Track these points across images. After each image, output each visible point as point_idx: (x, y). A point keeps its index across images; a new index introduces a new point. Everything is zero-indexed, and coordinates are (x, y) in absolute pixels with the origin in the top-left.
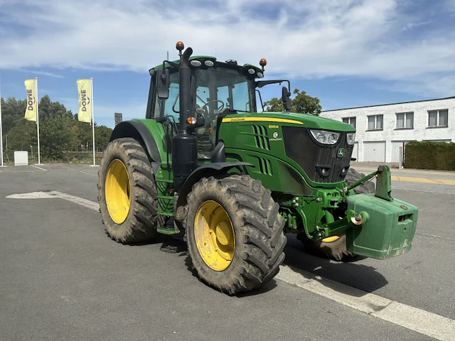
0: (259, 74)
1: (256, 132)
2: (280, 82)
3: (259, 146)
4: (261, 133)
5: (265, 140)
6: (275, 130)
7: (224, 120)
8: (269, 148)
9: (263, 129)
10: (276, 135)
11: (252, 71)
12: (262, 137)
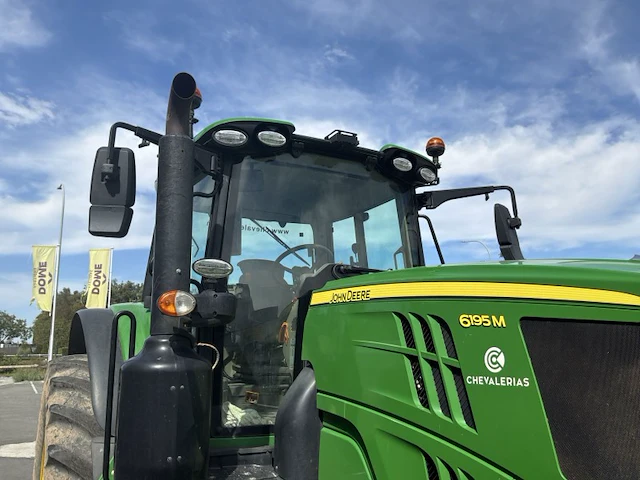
0: (423, 172)
1: (411, 342)
2: (486, 191)
3: (425, 403)
4: (431, 347)
5: (448, 377)
6: (490, 336)
7: (317, 298)
8: (470, 420)
9: (436, 329)
10: (495, 358)
11: (403, 164)
12: (434, 365)
